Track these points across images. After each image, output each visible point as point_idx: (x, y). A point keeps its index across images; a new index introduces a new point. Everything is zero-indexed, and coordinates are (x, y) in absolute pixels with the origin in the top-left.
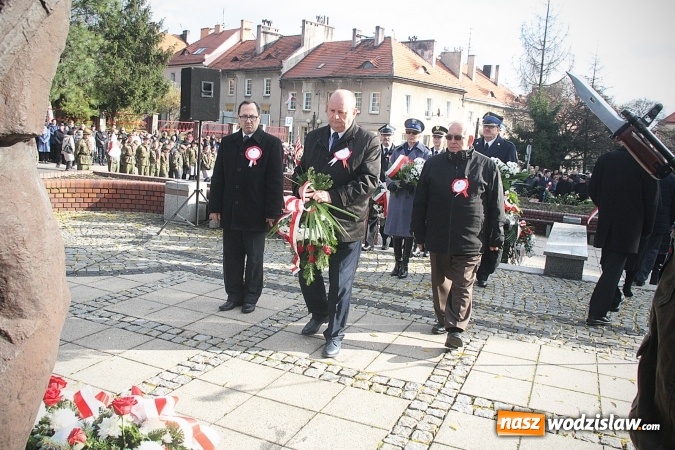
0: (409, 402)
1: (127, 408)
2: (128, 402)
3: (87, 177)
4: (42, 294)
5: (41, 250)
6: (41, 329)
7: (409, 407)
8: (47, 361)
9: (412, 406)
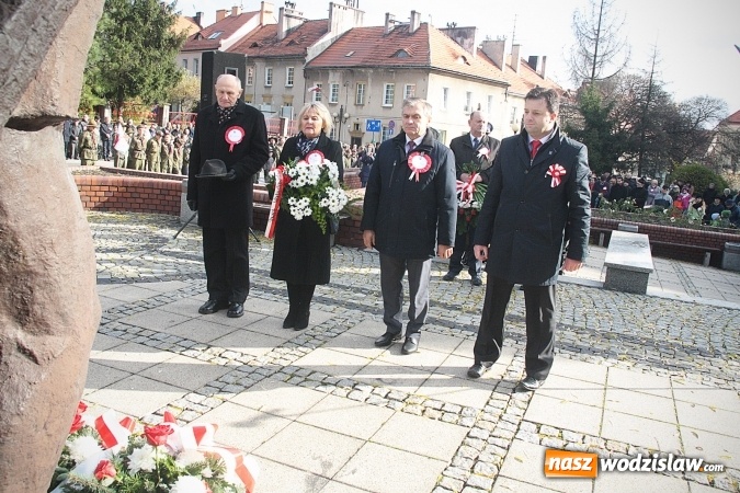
0: (468, 430)
1: (162, 438)
2: (164, 431)
3: (94, 173)
4: (72, 307)
5: (71, 255)
6: (69, 348)
7: (468, 435)
8: (76, 385)
9: (471, 434)
